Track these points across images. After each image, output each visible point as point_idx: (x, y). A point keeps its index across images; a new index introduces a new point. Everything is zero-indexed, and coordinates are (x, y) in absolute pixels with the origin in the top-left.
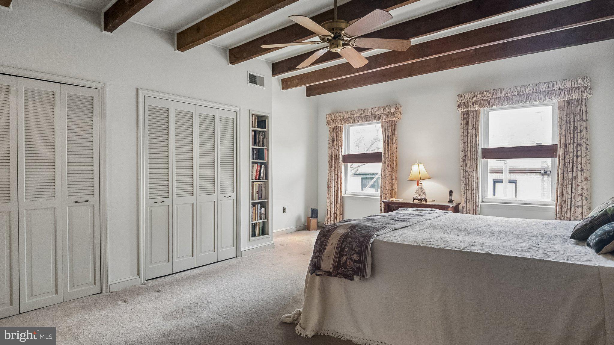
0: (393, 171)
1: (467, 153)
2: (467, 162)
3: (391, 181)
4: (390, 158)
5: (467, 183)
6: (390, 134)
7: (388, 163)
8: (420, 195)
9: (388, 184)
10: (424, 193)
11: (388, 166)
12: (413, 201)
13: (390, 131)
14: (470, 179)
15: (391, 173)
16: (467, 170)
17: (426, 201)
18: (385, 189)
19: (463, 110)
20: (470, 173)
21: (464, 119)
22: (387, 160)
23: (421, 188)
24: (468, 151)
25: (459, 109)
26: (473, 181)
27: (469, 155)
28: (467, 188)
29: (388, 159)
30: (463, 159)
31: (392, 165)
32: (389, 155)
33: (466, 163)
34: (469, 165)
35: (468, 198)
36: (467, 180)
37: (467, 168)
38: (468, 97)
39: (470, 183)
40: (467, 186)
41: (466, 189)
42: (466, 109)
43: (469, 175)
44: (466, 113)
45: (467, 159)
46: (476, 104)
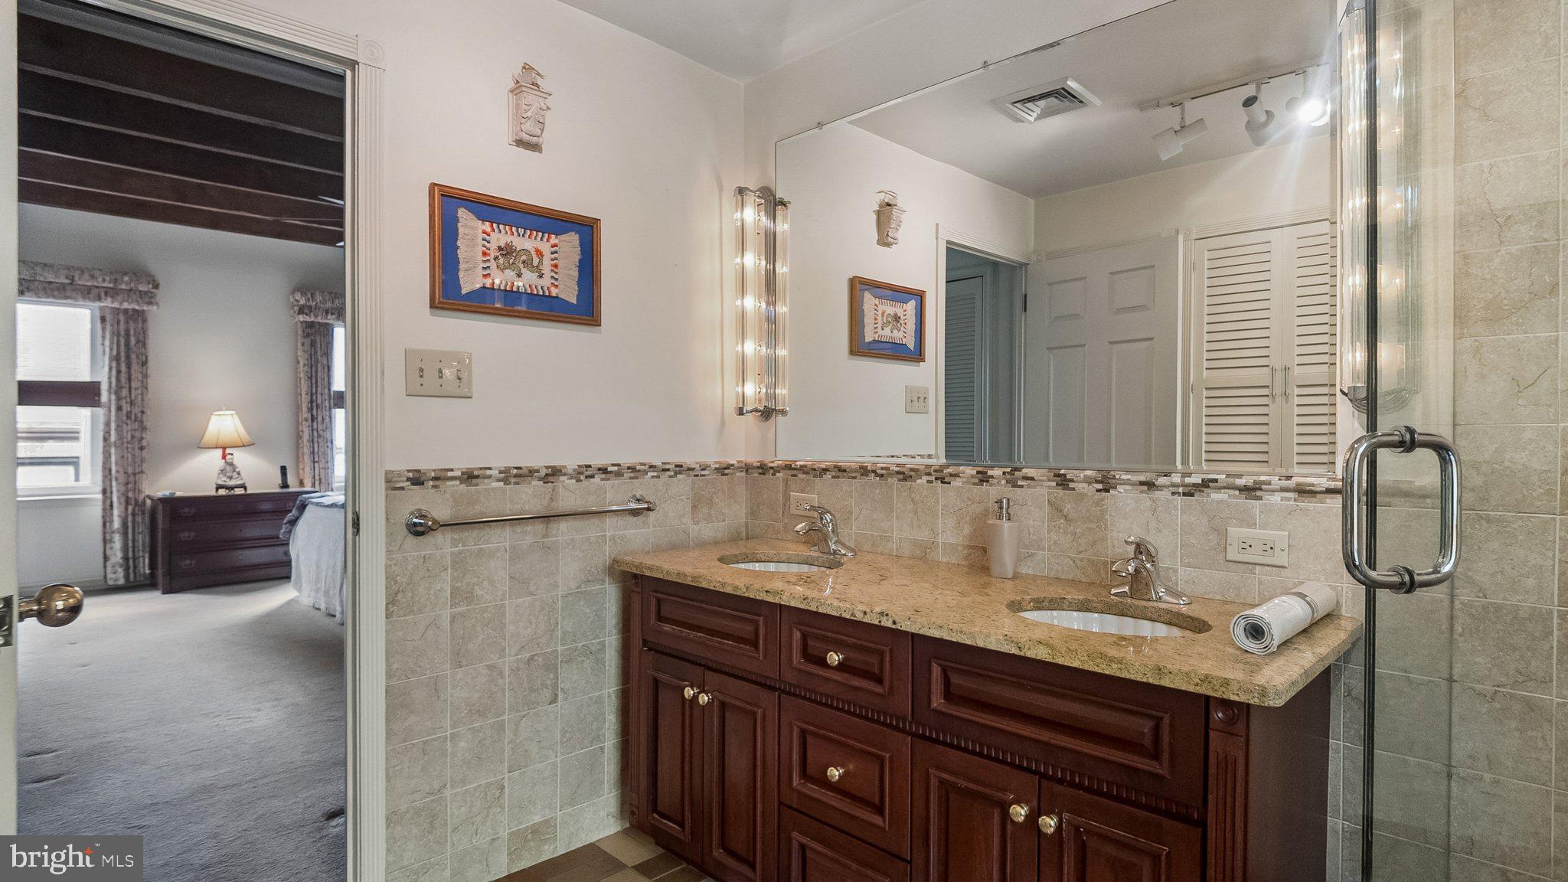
0: (144, 429)
1: (314, 397)
2: (315, 413)
3: (137, 451)
4: (133, 398)
5: (316, 450)
6: (133, 341)
7: (129, 409)
8: (231, 478)
9: (130, 460)
10: (239, 473)
11: (128, 416)
12: (217, 491)
13: (132, 332)
14: (321, 444)
15: (137, 434)
16: (315, 427)
17: (245, 489)
18: (122, 472)
19: (308, 319)
20: (321, 433)
21: (308, 335)
22: (127, 402)
23: (231, 464)
24: (316, 393)
25: (301, 316)
26: (327, 447)
27: (319, 401)
28: (316, 459)
29: (128, 400)
30: (308, 409)
31: (139, 415)
32: (130, 391)
33: (312, 415)
34: (320, 419)
35: (317, 477)
36: (316, 445)
37: (315, 423)
38: (319, 298)
39: (321, 449)
40: (316, 456)
41: (314, 462)
42: (312, 319)
43: (319, 436)
44: (310, 325)
45: (315, 408)
46: (332, 314)
